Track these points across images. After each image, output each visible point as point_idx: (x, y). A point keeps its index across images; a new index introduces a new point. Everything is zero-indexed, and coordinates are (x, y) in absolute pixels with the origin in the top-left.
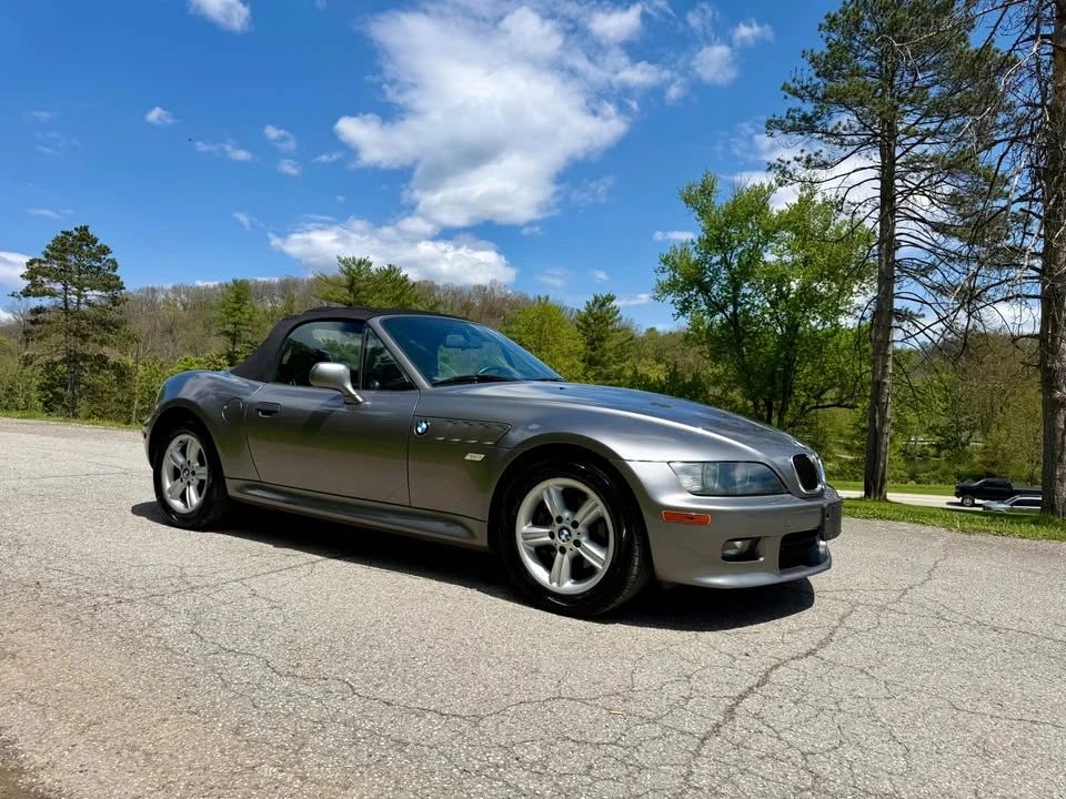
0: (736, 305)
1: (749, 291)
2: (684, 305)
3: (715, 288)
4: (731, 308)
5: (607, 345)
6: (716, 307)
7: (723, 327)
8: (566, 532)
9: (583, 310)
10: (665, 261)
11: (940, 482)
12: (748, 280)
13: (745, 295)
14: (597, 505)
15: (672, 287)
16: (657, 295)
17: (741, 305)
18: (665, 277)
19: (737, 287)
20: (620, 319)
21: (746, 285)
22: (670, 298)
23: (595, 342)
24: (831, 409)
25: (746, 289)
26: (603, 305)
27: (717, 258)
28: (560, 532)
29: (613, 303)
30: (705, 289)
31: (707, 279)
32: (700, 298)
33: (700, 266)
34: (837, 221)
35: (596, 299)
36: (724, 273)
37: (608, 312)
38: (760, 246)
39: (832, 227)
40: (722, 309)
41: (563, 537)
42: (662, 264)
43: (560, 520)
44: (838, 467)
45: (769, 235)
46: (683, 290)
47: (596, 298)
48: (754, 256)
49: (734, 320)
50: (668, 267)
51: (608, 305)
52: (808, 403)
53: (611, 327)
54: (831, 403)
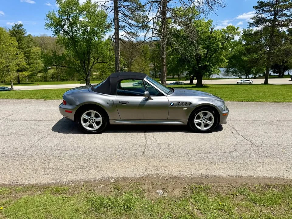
0: (73, 33)
1: (76, 29)
2: (56, 32)
3: (65, 27)
4: (71, 34)
5: (23, 42)
6: (66, 33)
7: (69, 39)
9: (11, 29)
10: (48, 17)
12: (75, 25)
14: (211, 114)
15: (51, 25)
16: (46, 28)
18: (49, 22)
19: (72, 28)
20: (26, 33)
21: (75, 27)
22: (50, 29)
23: (19, 40)
26: (18, 28)
27: (65, 17)
29: (23, 27)
30: (62, 27)
31: (63, 24)
32: (61, 29)
33: (60, 20)
34: (98, 10)
35: (16, 25)
36: (68, 22)
37: (21, 30)
38: (78, 15)
39: (96, 11)
40: (68, 34)
42: (47, 18)
43: (203, 118)
45: (80, 12)
46: (55, 27)
48: (77, 18)
49: (72, 37)
50: (49, 19)
51: (21, 28)
52: (94, 62)
53: (23, 36)
54: (100, 62)
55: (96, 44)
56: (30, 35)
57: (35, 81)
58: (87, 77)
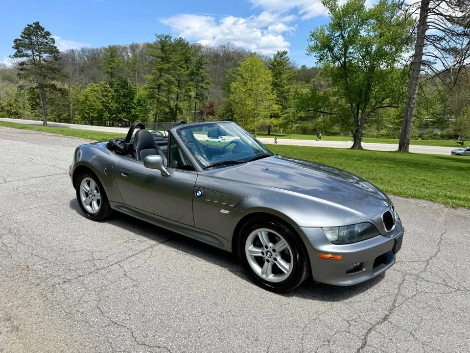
0: (345, 58)
1: (352, 51)
2: (321, 58)
3: (336, 49)
4: (343, 59)
5: (284, 76)
6: (336, 58)
7: (339, 68)
8: (269, 253)
9: (272, 59)
10: (313, 35)
11: (433, 139)
12: (352, 45)
13: (350, 53)
14: (286, 244)
15: (315, 48)
16: (308, 52)
17: (348, 57)
18: (312, 44)
19: (346, 48)
20: (289, 63)
21: (351, 47)
22: (314, 54)
23: (277, 75)
24: (387, 108)
25: (351, 50)
26: (282, 56)
27: (338, 34)
28: (267, 252)
29: (287, 55)
30: (331, 49)
31: (332, 45)
32: (329, 54)
33: (329, 38)
34: (398, 14)
36: (341, 41)
37: (284, 60)
38: (359, 27)
39: (395, 17)
40: (339, 59)
41: (268, 255)
42: (311, 37)
43: (267, 247)
44: (386, 132)
45: (363, 22)
46: (321, 49)
47: (278, 52)
48: (356, 32)
49: (344, 65)
50: (313, 38)
51: (284, 56)
52: (376, 105)
53: (285, 67)
54: (387, 105)
55: (383, 75)
56: (304, 66)
57: (291, 133)
58: (357, 131)
